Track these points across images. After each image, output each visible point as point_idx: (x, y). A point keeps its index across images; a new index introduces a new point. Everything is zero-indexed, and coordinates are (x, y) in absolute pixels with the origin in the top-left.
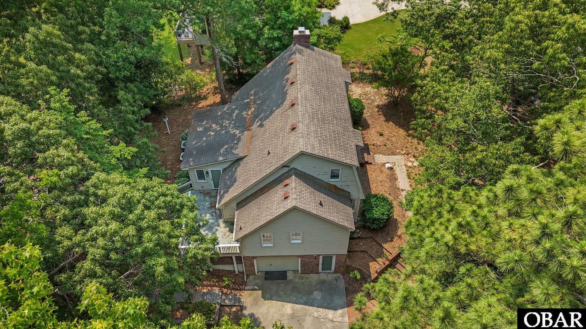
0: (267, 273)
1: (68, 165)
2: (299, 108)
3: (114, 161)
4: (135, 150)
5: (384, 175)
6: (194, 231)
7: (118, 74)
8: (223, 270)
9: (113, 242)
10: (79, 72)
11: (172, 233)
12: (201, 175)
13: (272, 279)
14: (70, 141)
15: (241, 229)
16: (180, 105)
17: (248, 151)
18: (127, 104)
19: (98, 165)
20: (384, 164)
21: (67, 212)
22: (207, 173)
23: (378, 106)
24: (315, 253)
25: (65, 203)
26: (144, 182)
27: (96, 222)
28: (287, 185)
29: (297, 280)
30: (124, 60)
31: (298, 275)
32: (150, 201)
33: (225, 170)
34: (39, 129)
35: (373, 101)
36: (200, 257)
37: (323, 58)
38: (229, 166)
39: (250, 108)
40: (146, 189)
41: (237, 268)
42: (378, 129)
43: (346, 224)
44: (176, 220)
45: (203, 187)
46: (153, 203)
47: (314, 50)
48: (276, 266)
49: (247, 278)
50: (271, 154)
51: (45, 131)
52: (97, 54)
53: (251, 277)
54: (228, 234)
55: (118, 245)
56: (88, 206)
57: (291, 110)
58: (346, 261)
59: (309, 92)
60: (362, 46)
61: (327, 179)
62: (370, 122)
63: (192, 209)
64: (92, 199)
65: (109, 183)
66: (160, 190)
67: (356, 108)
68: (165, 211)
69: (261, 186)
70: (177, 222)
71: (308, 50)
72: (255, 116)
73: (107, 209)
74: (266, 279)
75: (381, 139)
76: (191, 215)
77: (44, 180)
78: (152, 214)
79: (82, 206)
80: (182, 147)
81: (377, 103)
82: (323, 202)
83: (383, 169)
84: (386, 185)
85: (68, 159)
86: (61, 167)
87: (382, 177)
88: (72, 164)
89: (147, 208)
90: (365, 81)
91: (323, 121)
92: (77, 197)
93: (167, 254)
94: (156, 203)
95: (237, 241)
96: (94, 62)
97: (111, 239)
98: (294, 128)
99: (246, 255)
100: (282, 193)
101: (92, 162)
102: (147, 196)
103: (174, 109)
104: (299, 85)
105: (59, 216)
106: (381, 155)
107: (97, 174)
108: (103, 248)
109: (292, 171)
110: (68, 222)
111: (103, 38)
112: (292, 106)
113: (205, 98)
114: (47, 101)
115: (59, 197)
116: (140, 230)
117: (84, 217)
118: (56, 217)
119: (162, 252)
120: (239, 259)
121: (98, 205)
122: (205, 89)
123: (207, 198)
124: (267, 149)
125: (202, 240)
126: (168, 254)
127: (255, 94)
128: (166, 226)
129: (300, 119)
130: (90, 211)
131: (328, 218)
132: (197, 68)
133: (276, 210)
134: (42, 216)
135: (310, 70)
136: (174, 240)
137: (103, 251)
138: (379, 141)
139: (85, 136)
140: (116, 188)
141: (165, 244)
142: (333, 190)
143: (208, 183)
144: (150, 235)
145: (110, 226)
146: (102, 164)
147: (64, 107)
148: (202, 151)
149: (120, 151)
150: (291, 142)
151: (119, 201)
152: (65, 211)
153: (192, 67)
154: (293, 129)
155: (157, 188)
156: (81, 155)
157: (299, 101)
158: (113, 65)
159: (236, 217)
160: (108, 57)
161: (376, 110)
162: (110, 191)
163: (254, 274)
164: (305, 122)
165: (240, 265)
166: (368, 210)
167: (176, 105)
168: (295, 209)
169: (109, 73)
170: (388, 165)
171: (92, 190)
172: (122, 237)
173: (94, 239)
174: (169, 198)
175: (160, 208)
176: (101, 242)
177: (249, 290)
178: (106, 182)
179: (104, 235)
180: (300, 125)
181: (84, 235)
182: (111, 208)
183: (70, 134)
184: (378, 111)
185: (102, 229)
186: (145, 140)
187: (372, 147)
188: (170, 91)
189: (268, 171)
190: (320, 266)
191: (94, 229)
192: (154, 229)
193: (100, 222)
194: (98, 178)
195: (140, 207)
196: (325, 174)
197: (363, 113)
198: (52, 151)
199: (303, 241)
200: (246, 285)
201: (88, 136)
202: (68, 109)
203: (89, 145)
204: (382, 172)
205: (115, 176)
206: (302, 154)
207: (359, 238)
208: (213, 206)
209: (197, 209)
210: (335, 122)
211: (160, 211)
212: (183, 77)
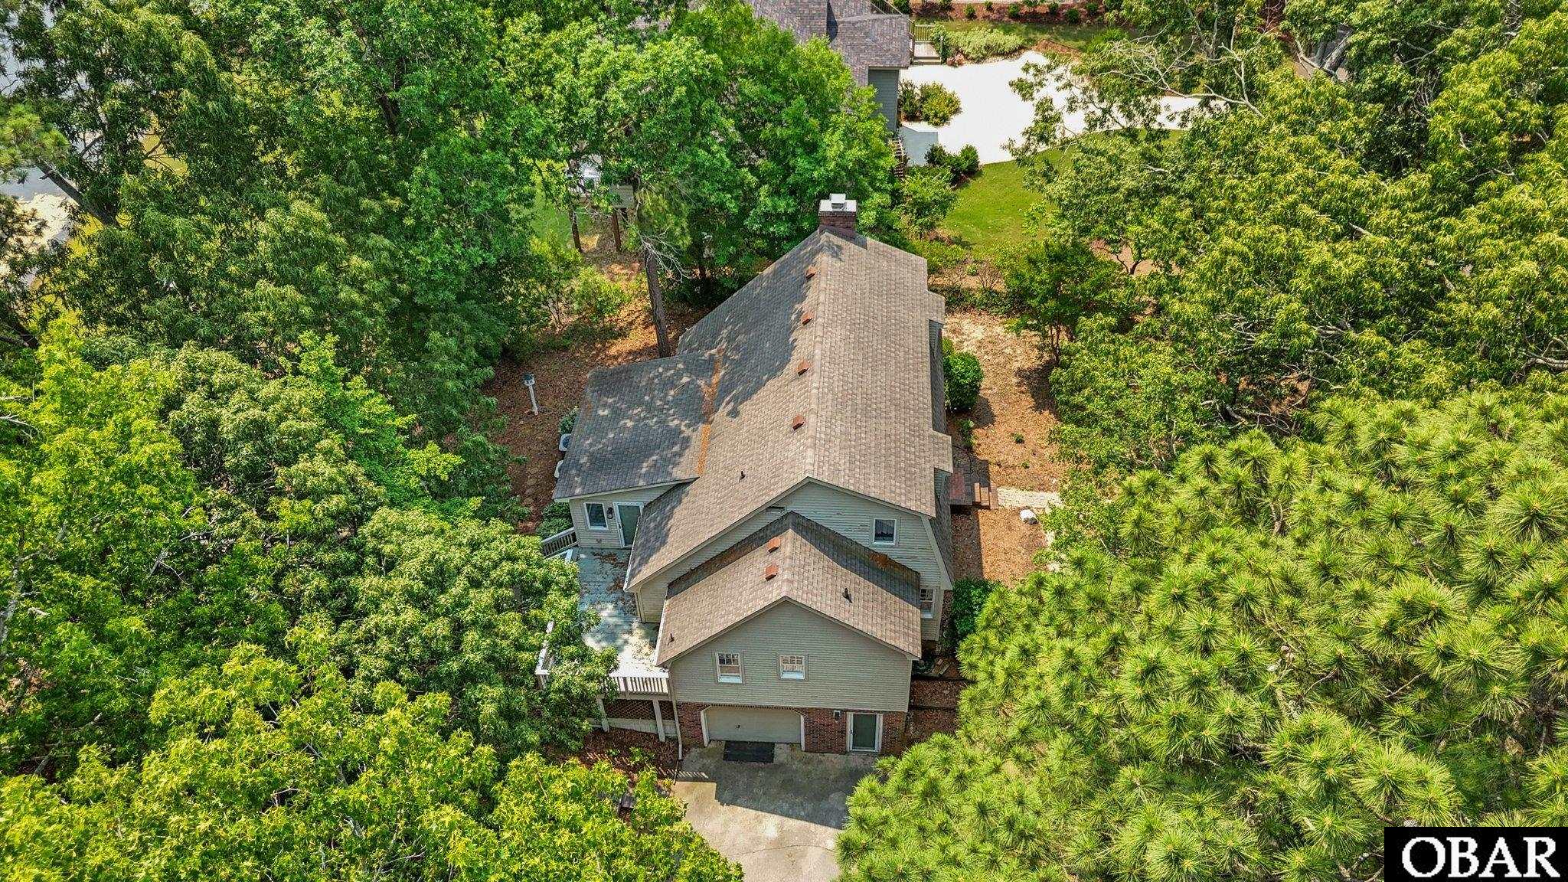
0: (729, 744)
1: (330, 493)
2: (814, 380)
3: (414, 483)
4: (458, 460)
5: (1015, 536)
6: (569, 636)
7: (431, 297)
8: (632, 732)
9: (407, 646)
10: (355, 296)
11: (522, 641)
12: (597, 515)
13: (740, 758)
14: (332, 441)
15: (672, 639)
16: (566, 349)
17: (701, 468)
18: (445, 358)
19: (383, 489)
20: (1017, 512)
21: (324, 584)
22: (611, 511)
23: (1019, 372)
24: (835, 705)
25: (321, 566)
26: (471, 529)
27: (377, 606)
28: (775, 549)
29: (796, 765)
30: (446, 269)
31: (797, 753)
32: (481, 569)
33: (648, 506)
34: (281, 419)
35: (1009, 359)
36: (575, 691)
37: (885, 264)
38: (658, 499)
39: (715, 371)
40: (474, 545)
41: (662, 728)
42: (1015, 426)
43: (901, 644)
44: (533, 612)
45: (599, 541)
46: (488, 575)
47: (864, 245)
48: (751, 731)
49: (684, 753)
50: (747, 479)
51: (291, 424)
52: (393, 256)
53: (694, 751)
54: (646, 650)
55: (416, 652)
56: (361, 573)
57: (797, 383)
58: (906, 730)
59: (842, 344)
60: (1005, 220)
61: (867, 539)
62: (996, 409)
63: (566, 592)
64: (370, 560)
65: (404, 531)
66: (504, 547)
67: (963, 377)
68: (510, 593)
69: (721, 548)
70: (536, 617)
71: (852, 245)
72: (725, 389)
73: (399, 583)
74: (726, 757)
75: (1019, 450)
76: (565, 603)
77: (287, 519)
78: (484, 597)
79: (348, 573)
80: (562, 448)
81: (1018, 365)
82: (852, 593)
83: (1015, 522)
84: (1018, 559)
85: (332, 480)
86: (317, 495)
87: (1009, 541)
88: (338, 492)
89: (475, 584)
90: (995, 310)
91: (866, 412)
92: (342, 555)
93: (508, 681)
94: (494, 574)
95: (663, 666)
96: (387, 272)
97: (403, 640)
98: (799, 425)
99: (683, 699)
100: (763, 567)
101: (372, 484)
102: (476, 559)
103: (551, 356)
104: (819, 328)
105: (309, 590)
106: (1013, 490)
107: (383, 511)
108: (387, 658)
109: (790, 520)
110: (324, 602)
111: (409, 222)
112: (801, 373)
113: (622, 334)
114: (295, 358)
115: (310, 554)
116: (459, 628)
117: (354, 595)
118: (302, 591)
119: (499, 676)
120: (667, 707)
121: (381, 573)
122: (623, 314)
123: (608, 566)
124: (741, 468)
125: (584, 656)
126: (511, 682)
127: (730, 339)
128: (511, 624)
129: (814, 406)
130: (367, 584)
131: (860, 627)
132: (611, 259)
133: (747, 603)
134: (276, 589)
135: (849, 292)
136: (525, 655)
137: (387, 663)
138: (1011, 454)
139: (362, 431)
140: (417, 542)
141: (508, 660)
142: (880, 566)
143: (612, 533)
144: (477, 637)
145: (403, 616)
146: (390, 488)
147: (325, 371)
148: (600, 463)
149: (428, 460)
150: (790, 454)
151: (423, 568)
152: (320, 582)
153: (599, 259)
154: (797, 427)
155: (497, 542)
156: (351, 468)
157: (817, 364)
158: (422, 280)
159: (664, 614)
160: (414, 261)
161: (1015, 380)
162: (407, 548)
163: (701, 745)
164: (823, 413)
165: (669, 722)
166: (962, 616)
167: (556, 347)
168: (785, 603)
169: (413, 294)
170: (1026, 514)
171: (371, 544)
172: (423, 639)
173: (370, 639)
174: (520, 566)
175: (501, 585)
176: (384, 645)
177: (686, 779)
178: (398, 529)
179: (390, 632)
180: (812, 419)
181: (350, 630)
182: (407, 582)
183: (333, 424)
184: (1019, 385)
185: (389, 619)
186: (480, 438)
187: (994, 469)
188: (545, 315)
189: (737, 517)
190: (850, 738)
191: (373, 620)
192: (488, 628)
193: (384, 607)
194: (384, 520)
195: (461, 582)
196: (863, 529)
197: (978, 389)
198: (302, 464)
199: (807, 675)
200: (680, 768)
201: (367, 431)
202: (332, 374)
203: (367, 448)
204: (1010, 528)
205: (416, 517)
206: (810, 484)
207: (941, 678)
208: (618, 584)
209: (577, 591)
210: (892, 414)
211: (500, 591)
212: (576, 284)
